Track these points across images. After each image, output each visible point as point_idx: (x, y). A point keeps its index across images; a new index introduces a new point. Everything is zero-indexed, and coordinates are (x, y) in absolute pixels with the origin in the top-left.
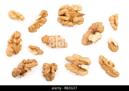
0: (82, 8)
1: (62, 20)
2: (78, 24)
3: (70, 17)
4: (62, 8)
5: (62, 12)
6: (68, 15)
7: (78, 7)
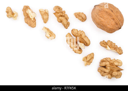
0: (122, 64)
1: (102, 71)
2: (116, 77)
3: (110, 70)
4: (104, 60)
5: (104, 64)
6: (109, 68)
7: (119, 62)
